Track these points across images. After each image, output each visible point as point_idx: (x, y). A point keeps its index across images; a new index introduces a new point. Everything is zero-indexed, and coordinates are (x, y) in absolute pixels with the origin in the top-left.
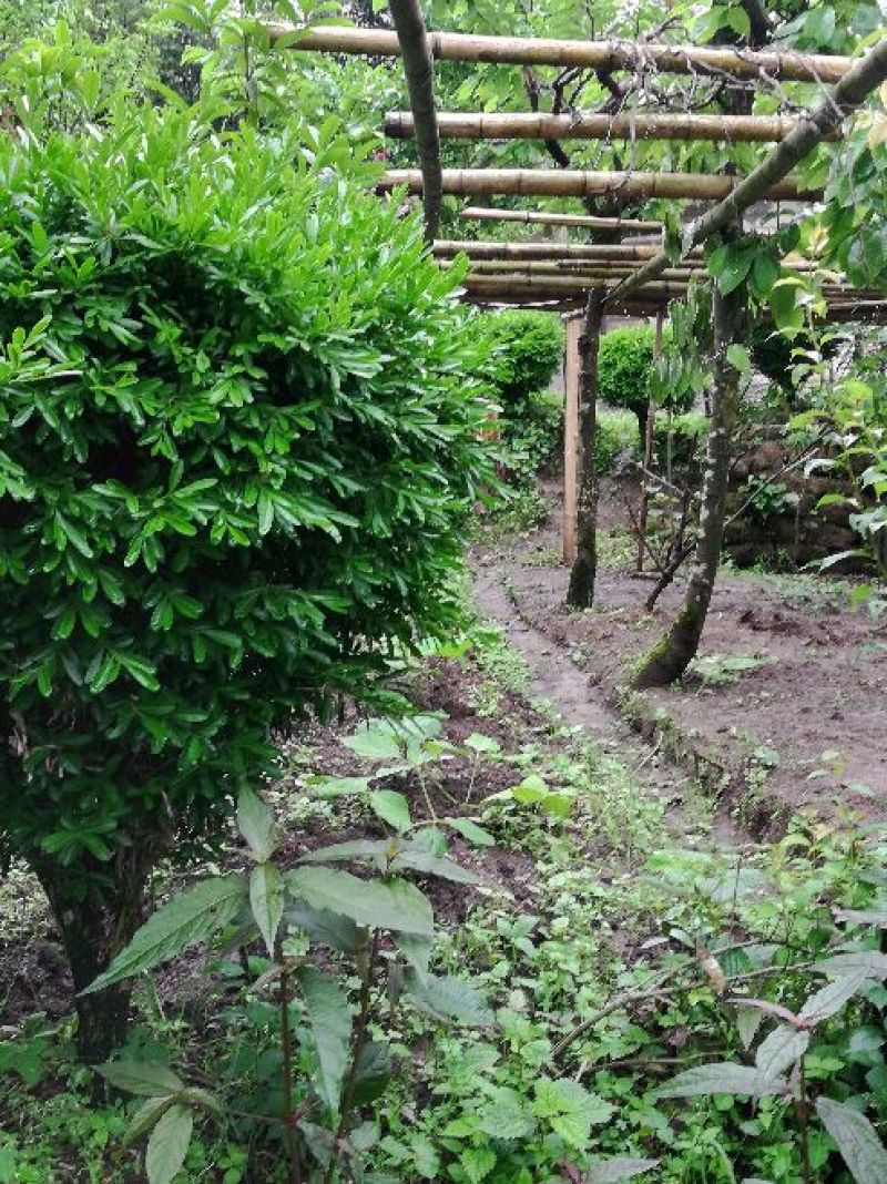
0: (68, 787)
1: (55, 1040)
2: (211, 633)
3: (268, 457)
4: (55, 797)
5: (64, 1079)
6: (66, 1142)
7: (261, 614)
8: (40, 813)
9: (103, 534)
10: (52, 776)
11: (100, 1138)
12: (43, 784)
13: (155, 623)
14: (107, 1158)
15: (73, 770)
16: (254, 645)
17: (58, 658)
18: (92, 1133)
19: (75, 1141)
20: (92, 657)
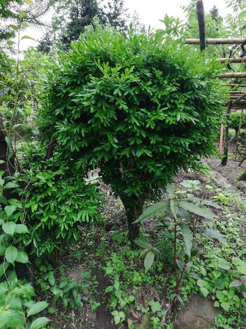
0: (131, 180)
1: (124, 235)
2: (163, 146)
3: (179, 104)
4: (128, 182)
5: (126, 243)
6: (126, 256)
7: (175, 143)
8: (124, 186)
9: (142, 121)
10: (127, 177)
11: (133, 256)
12: (125, 179)
13: (152, 142)
14: (134, 261)
15: (132, 176)
16: (173, 150)
17: (130, 150)
18: (131, 255)
19: (128, 256)
20: (137, 150)
